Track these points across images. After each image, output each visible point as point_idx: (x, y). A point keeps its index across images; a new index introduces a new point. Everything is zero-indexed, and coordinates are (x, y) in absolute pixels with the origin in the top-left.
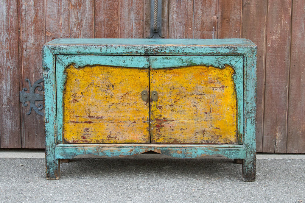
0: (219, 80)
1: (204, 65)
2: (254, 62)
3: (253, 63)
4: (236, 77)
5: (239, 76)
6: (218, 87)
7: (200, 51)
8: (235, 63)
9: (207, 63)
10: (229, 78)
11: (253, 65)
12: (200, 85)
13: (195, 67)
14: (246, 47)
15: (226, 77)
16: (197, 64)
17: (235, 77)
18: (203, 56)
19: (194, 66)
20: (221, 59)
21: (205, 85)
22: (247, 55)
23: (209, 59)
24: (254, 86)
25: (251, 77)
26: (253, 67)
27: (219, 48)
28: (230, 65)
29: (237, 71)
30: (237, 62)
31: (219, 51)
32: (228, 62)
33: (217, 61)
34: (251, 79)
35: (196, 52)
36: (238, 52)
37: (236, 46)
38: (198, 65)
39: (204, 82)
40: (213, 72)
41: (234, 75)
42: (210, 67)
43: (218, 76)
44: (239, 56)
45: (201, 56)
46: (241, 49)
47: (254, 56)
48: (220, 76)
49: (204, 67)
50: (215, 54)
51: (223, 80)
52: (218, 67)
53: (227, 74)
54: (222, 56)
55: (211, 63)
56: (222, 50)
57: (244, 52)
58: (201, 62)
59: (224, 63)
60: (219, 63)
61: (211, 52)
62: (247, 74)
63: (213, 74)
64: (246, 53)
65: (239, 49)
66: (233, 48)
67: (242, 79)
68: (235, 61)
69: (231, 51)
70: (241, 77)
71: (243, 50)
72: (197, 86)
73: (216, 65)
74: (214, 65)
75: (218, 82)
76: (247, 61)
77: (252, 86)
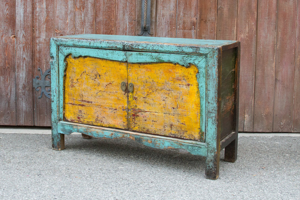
0: (185, 78)
1: (171, 63)
2: (215, 63)
3: (214, 63)
4: (199, 76)
5: (201, 76)
6: (184, 84)
7: (167, 49)
8: (198, 62)
9: (174, 61)
10: (194, 76)
11: (214, 66)
12: (168, 81)
13: (164, 64)
14: (208, 48)
15: (191, 76)
16: (165, 61)
17: (198, 76)
18: (170, 54)
19: (163, 62)
20: (185, 58)
21: (173, 82)
22: (209, 56)
23: (175, 57)
24: (215, 87)
25: (212, 77)
26: (213, 67)
27: (183, 48)
28: (193, 64)
29: (201, 70)
30: (200, 61)
31: (184, 50)
32: (192, 62)
33: (183, 60)
34: (212, 79)
35: (164, 50)
36: (201, 52)
37: (199, 46)
38: (166, 62)
39: (172, 78)
40: (180, 70)
41: (197, 74)
42: (177, 65)
43: (184, 74)
44: (202, 56)
45: (169, 54)
46: (203, 50)
47: (215, 57)
48: (186, 74)
49: (172, 65)
50: (181, 52)
51: (188, 79)
52: (183, 66)
53: (192, 73)
54: (186, 55)
55: (177, 61)
56: (186, 49)
57: (206, 52)
58: (168, 59)
59: (189, 62)
60: (184, 61)
61: (177, 50)
62: (209, 74)
63: (180, 72)
64: (208, 53)
65: (201, 49)
66: (196, 47)
67: (204, 79)
68: (199, 60)
69: (194, 50)
70: (204, 77)
71: (204, 50)
72: (166, 82)
73: (181, 63)
74: (180, 63)
75: (184, 79)
76: (209, 62)
77: (213, 86)
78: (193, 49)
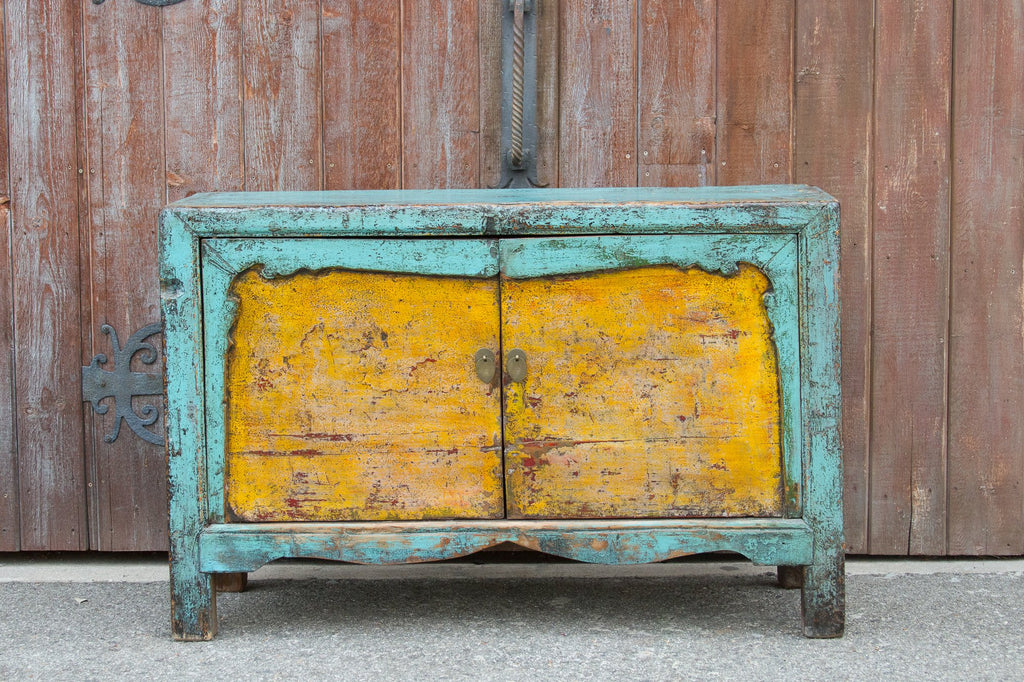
0: (722, 313)
1: (673, 265)
2: (832, 253)
3: (829, 255)
4: (776, 301)
5: (783, 298)
6: (719, 333)
7: (660, 222)
8: (771, 256)
9: (682, 258)
10: (754, 305)
11: (826, 263)
12: (660, 329)
13: (643, 273)
14: (804, 207)
15: (742, 303)
16: (651, 262)
17: (772, 300)
18: (669, 236)
19: (641, 267)
20: (725, 245)
21: (677, 330)
22: (809, 232)
23: (688, 246)
24: (832, 330)
25: (821, 301)
26: (827, 268)
27: (718, 212)
28: (754, 262)
29: (778, 282)
30: (776, 253)
31: (721, 221)
32: (747, 256)
33: (715, 252)
34: (822, 306)
35: (646, 224)
36: (781, 222)
37: (772, 204)
38: (654, 266)
39: (674, 318)
40: (702, 287)
41: (767, 294)
42: (691, 272)
43: (718, 299)
44: (782, 236)
45: (664, 236)
46: (789, 213)
47: (830, 233)
48: (725, 299)
49: (674, 272)
50: (708, 228)
51: (733, 313)
52: (717, 272)
53: (747, 293)
54: (728, 236)
55: (693, 258)
56: (730, 216)
57: (800, 222)
58: (661, 254)
59: (736, 256)
60: (720, 257)
61: (695, 222)
62: (810, 293)
63: (702, 294)
64: (806, 225)
65: (782, 212)
66: (764, 208)
67: (794, 309)
68: (772, 250)
69: (757, 218)
70: (792, 302)
71: (793, 214)
72: (650, 332)
73: (710, 264)
74: (704, 264)
75: (717, 317)
76: (809, 252)
77: (825, 329)
78: (753, 215)
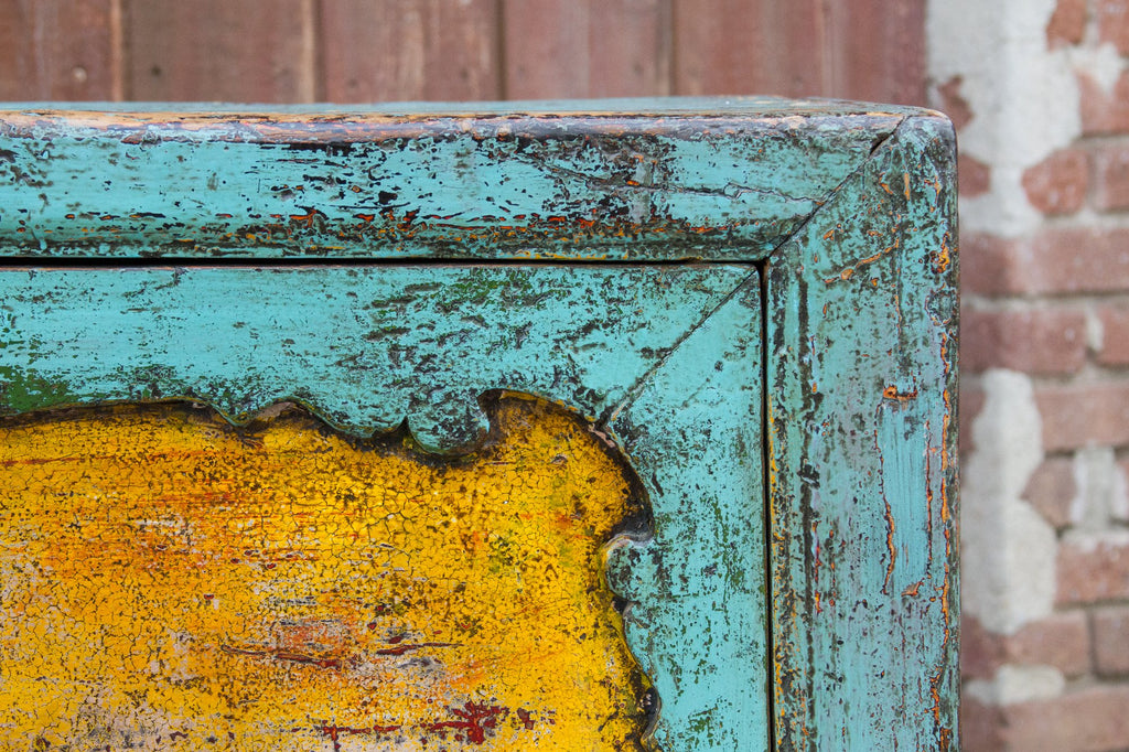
0: (419, 624)
1: (186, 407)
2: (921, 354)
3: (906, 364)
4: (662, 574)
5: (697, 563)
6: (405, 716)
7: (122, 202)
8: (640, 366)
9: (231, 372)
10: (565, 588)
11: (896, 399)
12: (137, 698)
13: (54, 441)
14: (792, 138)
15: (512, 582)
16: (85, 394)
17: (645, 570)
18: (165, 274)
19: (40, 417)
20: (428, 314)
21: (213, 705)
22: (814, 255)
23: (257, 316)
24: (919, 704)
25: (870, 574)
26: (895, 420)
27: (395, 159)
28: (562, 395)
29: (673, 489)
30: (663, 353)
31: (407, 200)
32: (531, 364)
33: (383, 347)
34: (875, 598)
35: (57, 211)
36: (686, 208)
37: (647, 126)
38: (100, 411)
39: (198, 649)
40: (327, 507)
41: (623, 541)
42: (276, 440)
43: (400, 562)
44: (690, 274)
45: (143, 274)
46: (724, 169)
47: (911, 262)
48: (434, 563)
49: (198, 439)
50: (348, 235)
51: (470, 626)
52: (391, 439)
53: (533, 536)
54: (445, 276)
55: (283, 374)
56: (449, 177)
57: (773, 209)
58: (131, 358)
59: (486, 369)
60: (407, 370)
61: (287, 208)
62: (821, 534)
63: (326, 539)
64: (801, 222)
65: (692, 163)
66: (611, 143)
67: (748, 608)
68: (644, 338)
69: (578, 190)
70: (736, 577)
71: (744, 171)
72: (89, 713)
73: (360, 402)
74: (333, 404)
75: (397, 644)
76: (816, 346)
77: (888, 702)
78: (559, 176)
